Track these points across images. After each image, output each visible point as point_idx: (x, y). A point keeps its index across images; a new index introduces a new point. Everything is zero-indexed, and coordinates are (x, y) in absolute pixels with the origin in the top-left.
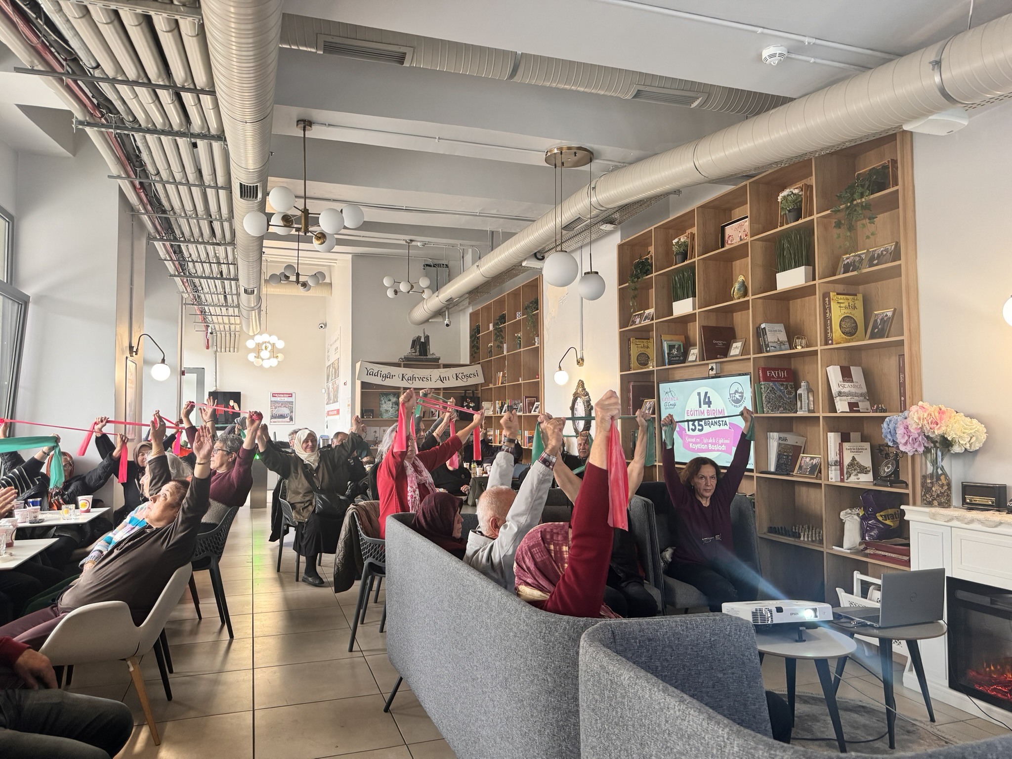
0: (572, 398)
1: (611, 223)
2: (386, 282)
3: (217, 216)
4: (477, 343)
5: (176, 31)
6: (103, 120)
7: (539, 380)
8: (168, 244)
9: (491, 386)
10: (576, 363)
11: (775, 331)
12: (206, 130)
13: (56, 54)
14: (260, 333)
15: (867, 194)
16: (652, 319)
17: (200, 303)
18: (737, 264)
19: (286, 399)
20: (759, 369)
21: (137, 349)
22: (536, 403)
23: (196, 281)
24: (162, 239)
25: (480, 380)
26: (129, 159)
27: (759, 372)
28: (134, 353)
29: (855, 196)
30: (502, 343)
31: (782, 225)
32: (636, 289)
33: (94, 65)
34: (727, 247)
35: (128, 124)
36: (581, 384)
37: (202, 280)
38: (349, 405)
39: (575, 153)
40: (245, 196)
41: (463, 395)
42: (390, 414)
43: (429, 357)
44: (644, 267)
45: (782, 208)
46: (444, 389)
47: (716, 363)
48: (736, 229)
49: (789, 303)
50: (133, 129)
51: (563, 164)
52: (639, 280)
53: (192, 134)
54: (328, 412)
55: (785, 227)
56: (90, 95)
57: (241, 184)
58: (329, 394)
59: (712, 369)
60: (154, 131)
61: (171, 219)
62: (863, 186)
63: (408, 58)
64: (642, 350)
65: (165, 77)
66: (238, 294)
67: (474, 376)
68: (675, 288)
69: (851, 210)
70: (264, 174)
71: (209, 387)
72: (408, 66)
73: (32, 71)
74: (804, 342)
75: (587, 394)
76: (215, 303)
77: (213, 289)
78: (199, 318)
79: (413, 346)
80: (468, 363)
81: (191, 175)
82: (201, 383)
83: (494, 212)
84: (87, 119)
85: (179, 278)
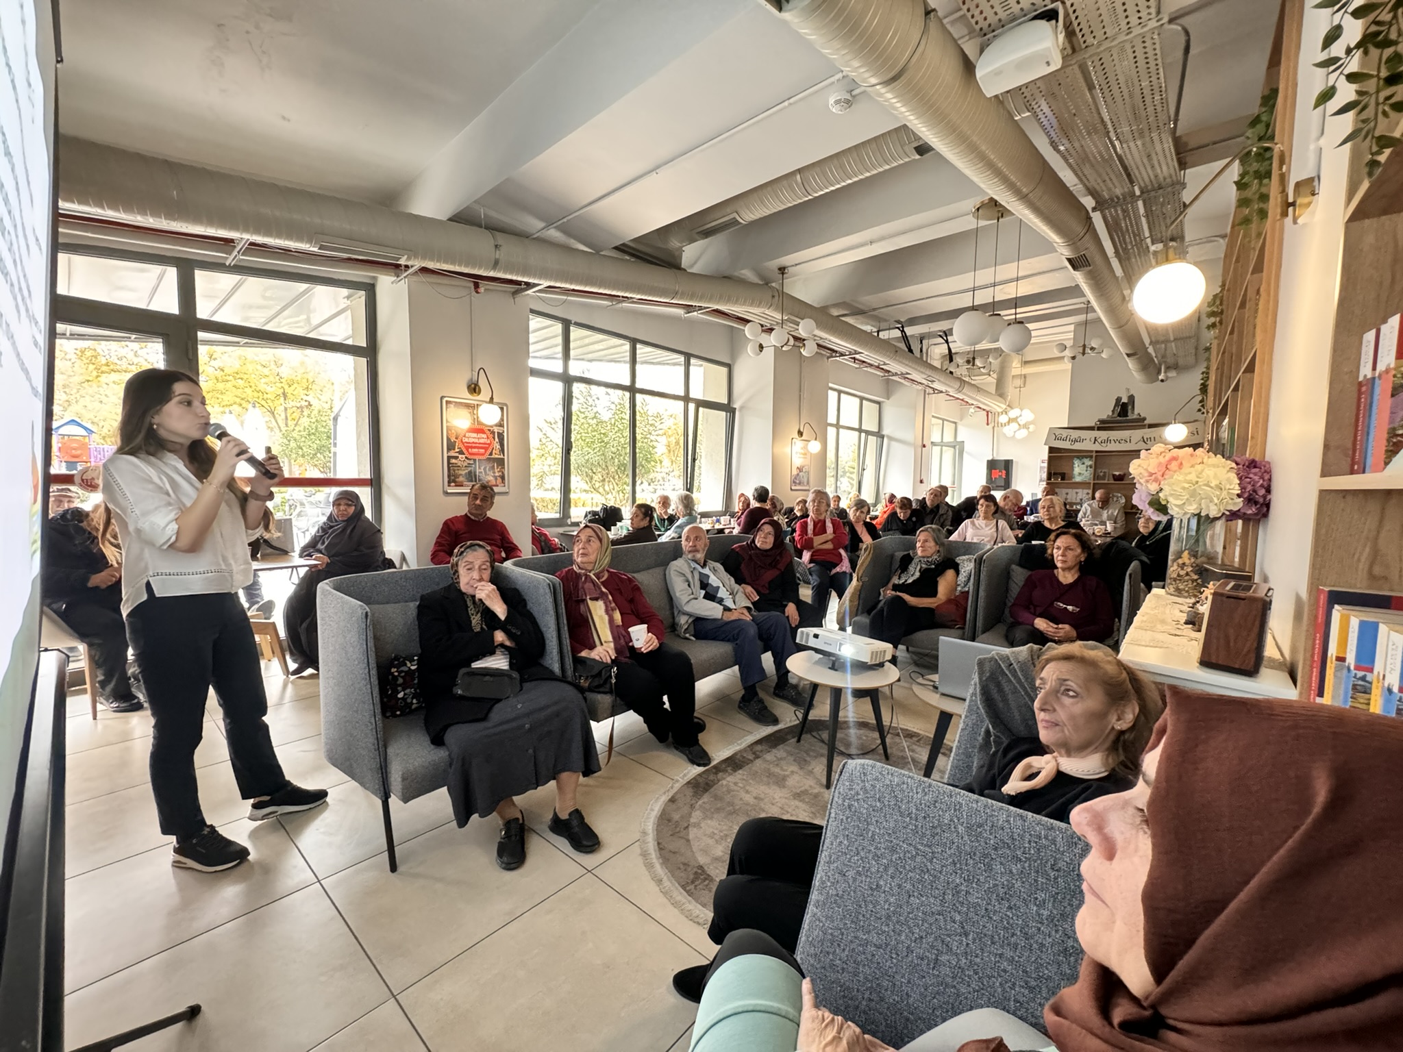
21: (803, 433)
28: (802, 436)
42: (1084, 476)
43: (1132, 417)
63: (739, 220)
79: (1113, 408)
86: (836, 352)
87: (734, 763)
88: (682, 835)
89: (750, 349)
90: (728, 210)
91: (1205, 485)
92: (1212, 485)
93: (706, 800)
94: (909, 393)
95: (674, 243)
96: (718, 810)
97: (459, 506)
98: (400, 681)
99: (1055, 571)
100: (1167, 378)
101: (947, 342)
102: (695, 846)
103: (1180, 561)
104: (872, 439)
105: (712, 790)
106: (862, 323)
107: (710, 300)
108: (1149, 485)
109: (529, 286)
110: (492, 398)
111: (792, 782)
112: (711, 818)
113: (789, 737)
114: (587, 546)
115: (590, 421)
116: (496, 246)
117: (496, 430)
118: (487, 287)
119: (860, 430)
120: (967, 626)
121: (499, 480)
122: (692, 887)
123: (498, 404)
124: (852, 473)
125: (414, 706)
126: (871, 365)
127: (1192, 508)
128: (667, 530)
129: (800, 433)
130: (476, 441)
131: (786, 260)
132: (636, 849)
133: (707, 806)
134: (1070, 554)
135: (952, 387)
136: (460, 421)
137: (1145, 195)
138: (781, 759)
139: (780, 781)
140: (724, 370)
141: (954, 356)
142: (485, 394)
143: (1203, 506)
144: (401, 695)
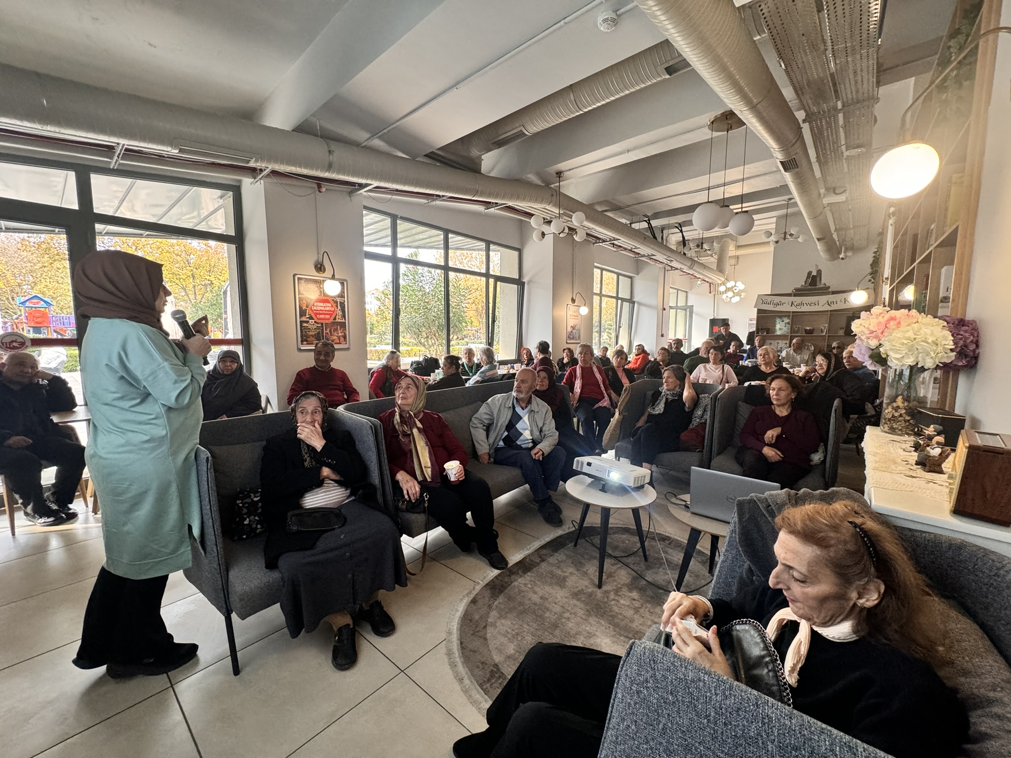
21: (576, 300)
39: (726, 118)
42: (783, 331)
43: (820, 286)
46: (831, 311)
51: (731, 127)
63: (525, 132)
79: (805, 279)
86: (600, 239)
87: (524, 566)
88: (480, 634)
89: (535, 236)
90: (517, 125)
91: (923, 341)
92: (930, 341)
93: (501, 601)
94: (654, 269)
95: (474, 152)
96: (511, 610)
97: (308, 361)
98: (245, 511)
99: (773, 407)
100: (846, 256)
101: (681, 231)
102: (492, 644)
103: (895, 405)
104: (626, 305)
105: (506, 591)
106: (619, 217)
107: (503, 197)
108: (870, 341)
109: (362, 186)
110: (333, 275)
111: (570, 582)
112: (505, 618)
113: (567, 542)
114: (406, 391)
115: (417, 293)
116: (330, 151)
117: (339, 300)
118: (327, 187)
119: (617, 298)
120: (705, 451)
121: (342, 339)
122: (488, 685)
123: (338, 279)
124: (610, 329)
125: (258, 531)
126: (625, 249)
127: (910, 361)
128: (475, 374)
129: (573, 301)
130: (323, 309)
131: (562, 166)
132: (442, 649)
133: (502, 606)
134: (783, 394)
135: (686, 265)
136: (310, 294)
137: (846, 108)
138: (562, 562)
139: (561, 582)
140: (516, 253)
141: (687, 242)
142: (329, 272)
143: (920, 359)
144: (246, 522)
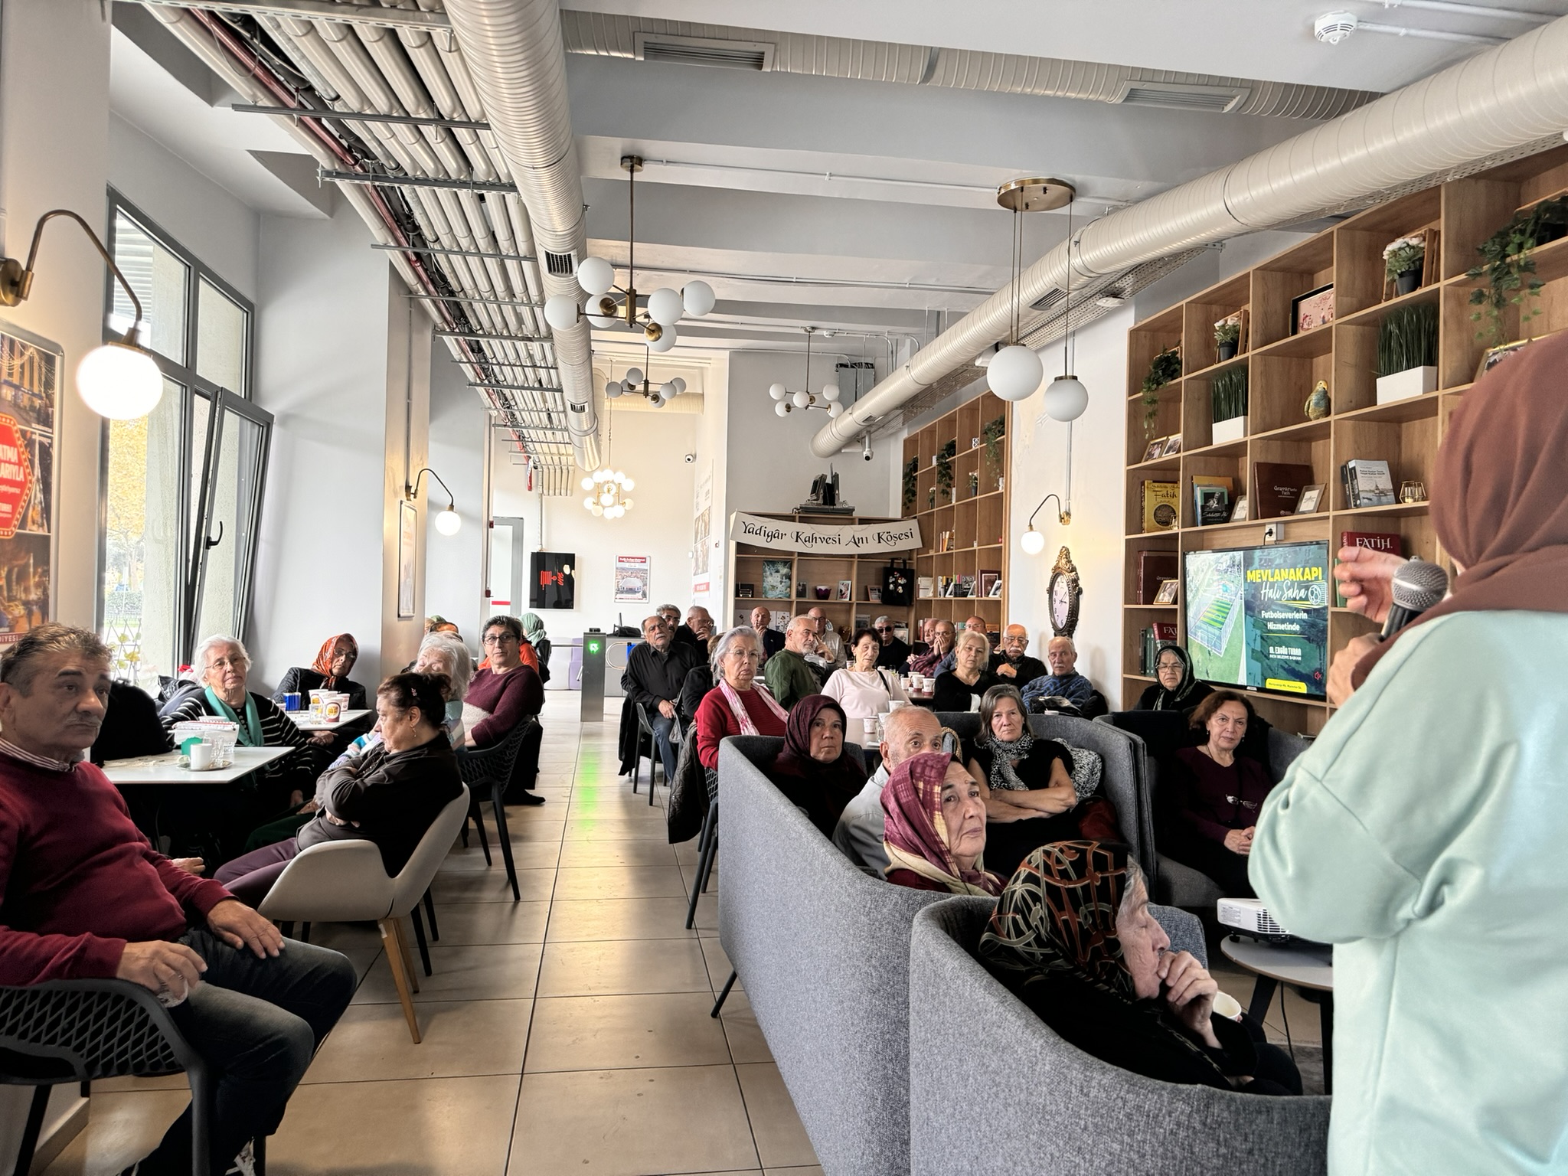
0: (1050, 574)
1: (1115, 294)
2: (774, 392)
3: (525, 299)
4: (913, 485)
5: (429, 44)
6: (357, 167)
7: (1002, 545)
8: (461, 338)
9: (932, 553)
10: (1058, 519)
11: (1373, 473)
12: (494, 176)
13: (285, 83)
14: (601, 468)
15: (1529, 245)
16: (1179, 451)
17: (515, 424)
18: (1320, 361)
19: (638, 566)
20: (1342, 535)
21: (416, 490)
22: (997, 582)
23: (507, 391)
24: (452, 333)
25: (915, 543)
26: (398, 221)
27: (1342, 539)
28: (412, 496)
29: (1509, 250)
30: (949, 486)
31: (1389, 298)
32: (1153, 402)
33: (333, 95)
34: (1301, 334)
35: (390, 174)
36: (1066, 553)
37: (514, 391)
38: (720, 577)
39: (1045, 189)
40: (555, 270)
41: (889, 565)
42: (778, 591)
43: (838, 506)
44: (1169, 367)
45: (1390, 271)
46: (860, 556)
47: (1277, 523)
48: (1317, 305)
49: (1400, 427)
50: (396, 179)
51: (1027, 206)
52: (1161, 387)
53: (474, 183)
54: (696, 586)
55: (1395, 301)
56: (337, 135)
57: (547, 254)
58: (697, 560)
59: (1270, 533)
60: (425, 181)
61: (462, 303)
62: (1522, 232)
63: (767, 60)
64: (1163, 499)
65: (426, 107)
66: (564, 411)
67: (906, 538)
68: (1217, 398)
69: (1501, 273)
70: (579, 238)
71: (531, 546)
72: (769, 70)
73: (255, 108)
74: (1418, 492)
75: (1074, 569)
76: (536, 424)
77: (531, 405)
78: (517, 446)
79: (814, 491)
80: (899, 516)
81: (481, 241)
82: (518, 539)
83: (932, 281)
84: (337, 167)
85: (482, 388)
117: (37, 435)
134: (1240, 729)
140: (241, 316)
